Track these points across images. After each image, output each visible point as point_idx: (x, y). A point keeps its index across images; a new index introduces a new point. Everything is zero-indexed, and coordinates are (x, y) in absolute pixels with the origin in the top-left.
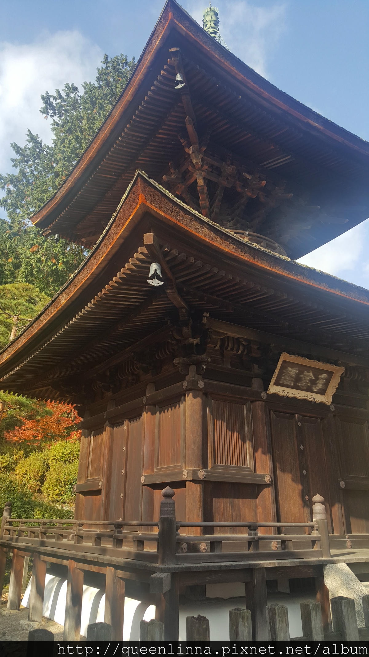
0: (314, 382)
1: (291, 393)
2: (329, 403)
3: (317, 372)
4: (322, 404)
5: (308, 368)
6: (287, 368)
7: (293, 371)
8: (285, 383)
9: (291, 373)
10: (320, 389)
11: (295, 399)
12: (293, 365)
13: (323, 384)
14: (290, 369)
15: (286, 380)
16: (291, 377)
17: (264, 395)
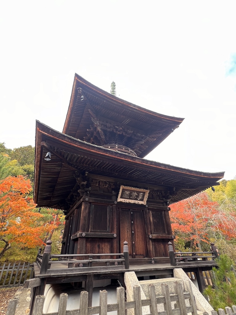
0: (138, 196)
1: (127, 201)
2: (145, 204)
3: (138, 193)
4: (142, 205)
5: (134, 191)
6: (124, 191)
7: (128, 193)
8: (125, 197)
9: (127, 193)
10: (141, 199)
11: (129, 203)
12: (127, 190)
13: (142, 197)
14: (126, 192)
15: (125, 196)
16: (127, 195)
17: (116, 203)
